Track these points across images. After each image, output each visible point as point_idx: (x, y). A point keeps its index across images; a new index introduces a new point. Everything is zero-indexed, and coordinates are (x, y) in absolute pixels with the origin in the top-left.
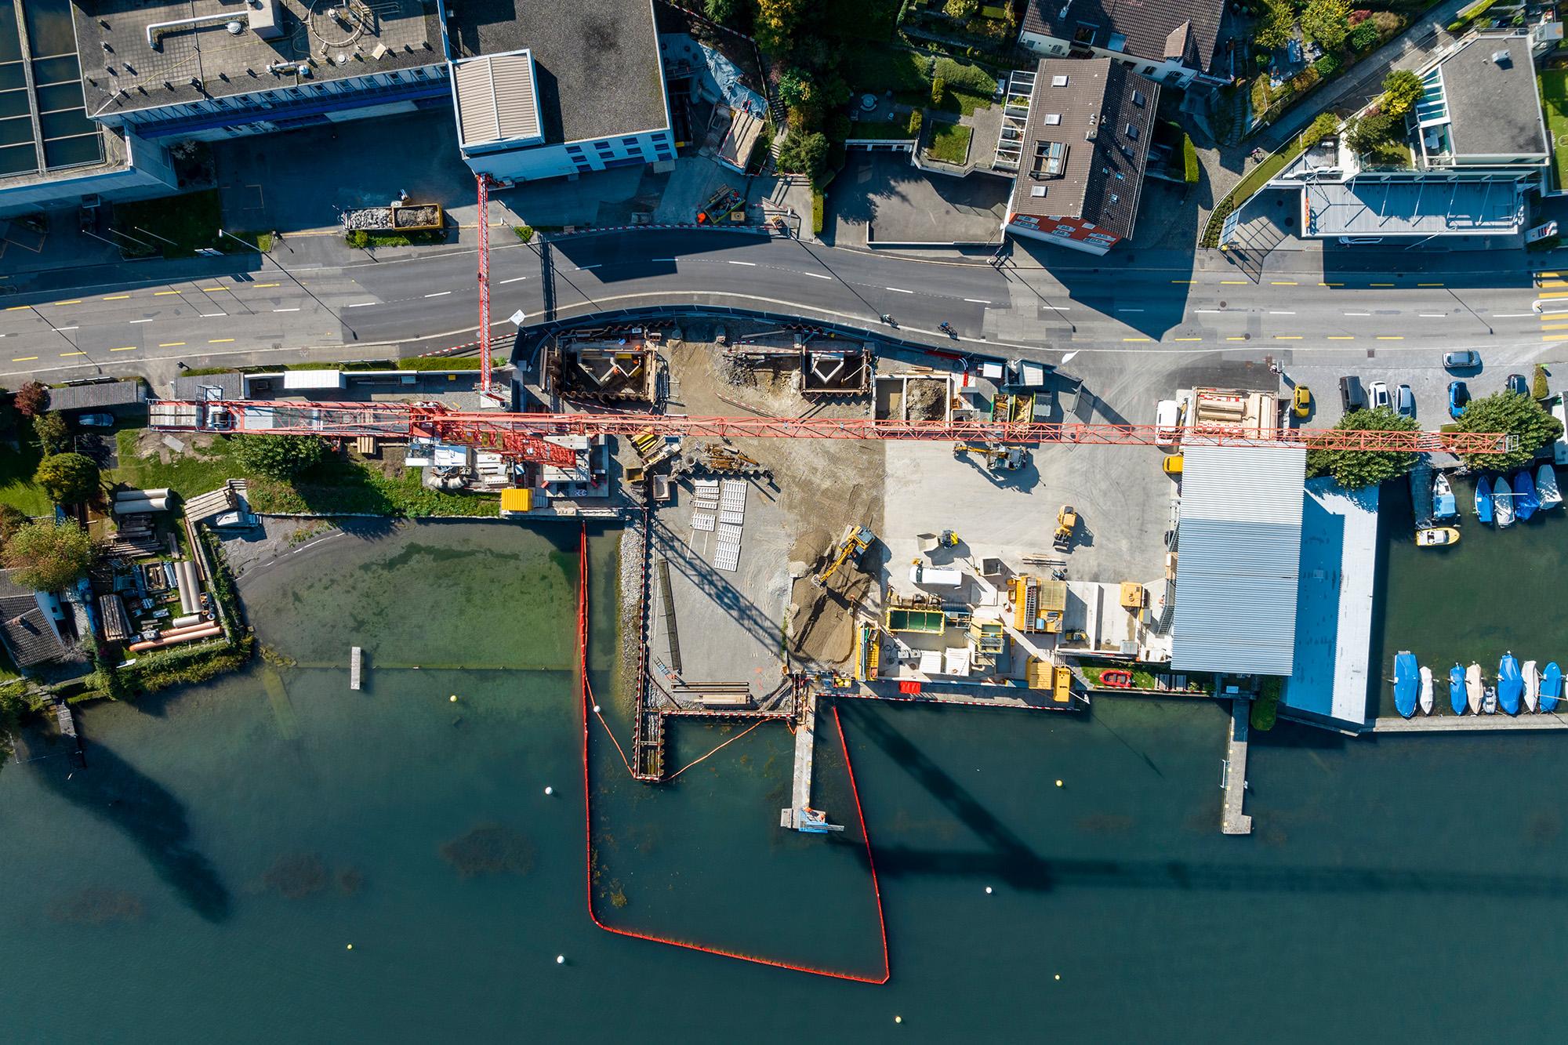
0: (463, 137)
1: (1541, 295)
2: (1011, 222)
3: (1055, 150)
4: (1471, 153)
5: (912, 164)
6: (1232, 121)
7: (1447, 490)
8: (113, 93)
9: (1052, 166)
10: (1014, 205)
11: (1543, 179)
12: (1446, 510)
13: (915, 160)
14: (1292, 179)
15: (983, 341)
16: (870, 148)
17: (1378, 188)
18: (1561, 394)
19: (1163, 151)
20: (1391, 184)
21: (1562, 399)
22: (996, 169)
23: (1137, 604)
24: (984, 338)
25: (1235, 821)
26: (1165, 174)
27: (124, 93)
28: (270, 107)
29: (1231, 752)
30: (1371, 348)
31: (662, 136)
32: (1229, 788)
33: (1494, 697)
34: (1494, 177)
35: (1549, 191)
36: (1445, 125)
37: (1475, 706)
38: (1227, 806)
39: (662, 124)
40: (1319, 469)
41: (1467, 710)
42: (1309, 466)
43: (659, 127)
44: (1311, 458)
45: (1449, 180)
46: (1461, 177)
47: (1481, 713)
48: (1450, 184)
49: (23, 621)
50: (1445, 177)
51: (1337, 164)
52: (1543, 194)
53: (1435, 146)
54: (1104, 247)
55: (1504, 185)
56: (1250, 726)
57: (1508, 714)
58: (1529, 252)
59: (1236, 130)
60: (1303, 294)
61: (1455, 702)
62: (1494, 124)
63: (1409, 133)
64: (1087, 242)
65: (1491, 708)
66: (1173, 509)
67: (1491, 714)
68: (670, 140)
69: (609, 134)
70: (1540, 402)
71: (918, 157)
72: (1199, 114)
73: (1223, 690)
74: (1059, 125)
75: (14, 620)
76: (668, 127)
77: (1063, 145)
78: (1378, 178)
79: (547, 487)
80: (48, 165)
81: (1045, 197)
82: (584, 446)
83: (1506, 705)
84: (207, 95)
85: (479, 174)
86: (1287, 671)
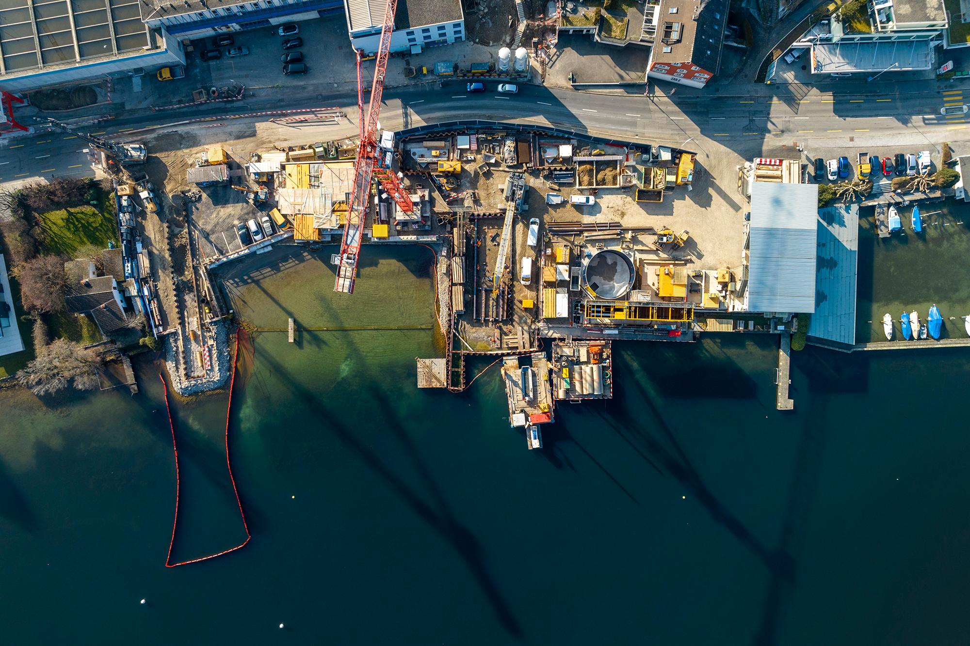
0: (351, 26)
1: (945, 105)
2: (651, 70)
3: (676, 27)
4: (904, 22)
5: (595, 40)
6: (771, 11)
7: (896, 215)
8: (156, 8)
9: (675, 36)
10: (653, 58)
11: (945, 36)
12: (895, 225)
13: (597, 37)
14: (805, 42)
15: (637, 137)
16: (571, 32)
17: (853, 46)
18: (958, 159)
19: (734, 29)
20: (860, 43)
21: (959, 162)
22: (642, 41)
23: (727, 280)
24: (637, 135)
25: (784, 403)
26: (735, 42)
27: (162, 7)
28: (241, 14)
29: (781, 364)
30: (852, 136)
31: (458, 25)
32: (780, 384)
33: (926, 330)
34: (918, 37)
35: (948, 45)
36: (890, 7)
37: (915, 335)
38: (780, 394)
39: (460, 17)
40: (825, 202)
41: (912, 338)
42: (820, 201)
43: (458, 19)
44: (821, 196)
45: (893, 39)
46: (899, 37)
47: (919, 339)
48: (893, 42)
49: (106, 307)
50: (890, 38)
51: (830, 33)
52: (945, 47)
53: (885, 20)
54: (703, 82)
55: (923, 42)
56: (791, 349)
57: (935, 339)
58: (938, 81)
59: (774, 16)
60: (814, 107)
61: (904, 333)
62: (917, 6)
63: (869, 13)
64: (693, 80)
65: (925, 336)
66: (745, 226)
67: (924, 339)
68: (462, 28)
69: (431, 23)
70: (946, 164)
71: (599, 35)
72: (753, 9)
73: (776, 329)
74: (677, 13)
75: (101, 306)
76: (463, 19)
77: (680, 24)
78: (853, 39)
79: (397, 225)
80: (118, 49)
81: (671, 52)
82: (418, 200)
83: (932, 333)
84: (208, 8)
85: (357, 50)
86: (812, 310)
